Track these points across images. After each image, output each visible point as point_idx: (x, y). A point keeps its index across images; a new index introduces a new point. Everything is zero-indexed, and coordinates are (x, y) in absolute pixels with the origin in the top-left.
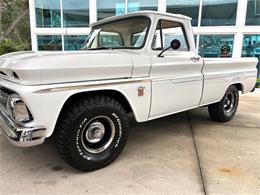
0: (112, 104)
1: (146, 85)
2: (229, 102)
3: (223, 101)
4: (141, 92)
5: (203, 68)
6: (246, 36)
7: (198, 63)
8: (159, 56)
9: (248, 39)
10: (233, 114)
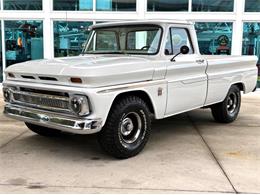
0: (140, 102)
1: (164, 87)
2: (231, 102)
4: (160, 92)
5: (207, 69)
7: (202, 64)
8: (172, 60)
10: (236, 114)
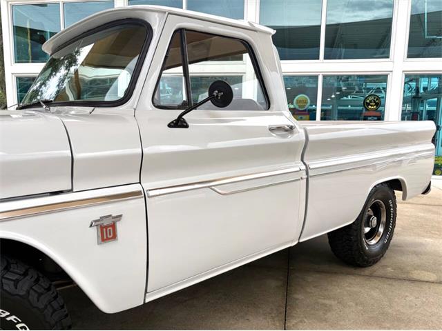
2: (374, 221)
3: (362, 220)
4: (107, 231)
6: (411, 78)
7: (291, 138)
9: (413, 84)
10: (385, 247)
